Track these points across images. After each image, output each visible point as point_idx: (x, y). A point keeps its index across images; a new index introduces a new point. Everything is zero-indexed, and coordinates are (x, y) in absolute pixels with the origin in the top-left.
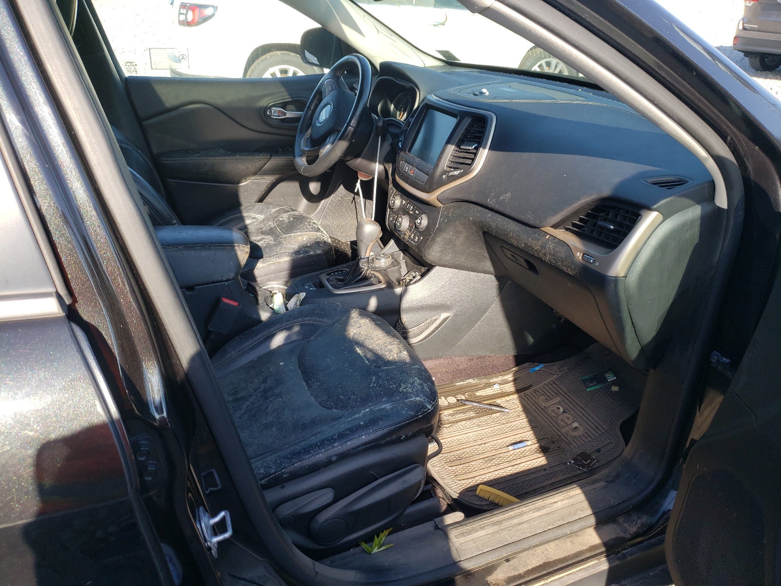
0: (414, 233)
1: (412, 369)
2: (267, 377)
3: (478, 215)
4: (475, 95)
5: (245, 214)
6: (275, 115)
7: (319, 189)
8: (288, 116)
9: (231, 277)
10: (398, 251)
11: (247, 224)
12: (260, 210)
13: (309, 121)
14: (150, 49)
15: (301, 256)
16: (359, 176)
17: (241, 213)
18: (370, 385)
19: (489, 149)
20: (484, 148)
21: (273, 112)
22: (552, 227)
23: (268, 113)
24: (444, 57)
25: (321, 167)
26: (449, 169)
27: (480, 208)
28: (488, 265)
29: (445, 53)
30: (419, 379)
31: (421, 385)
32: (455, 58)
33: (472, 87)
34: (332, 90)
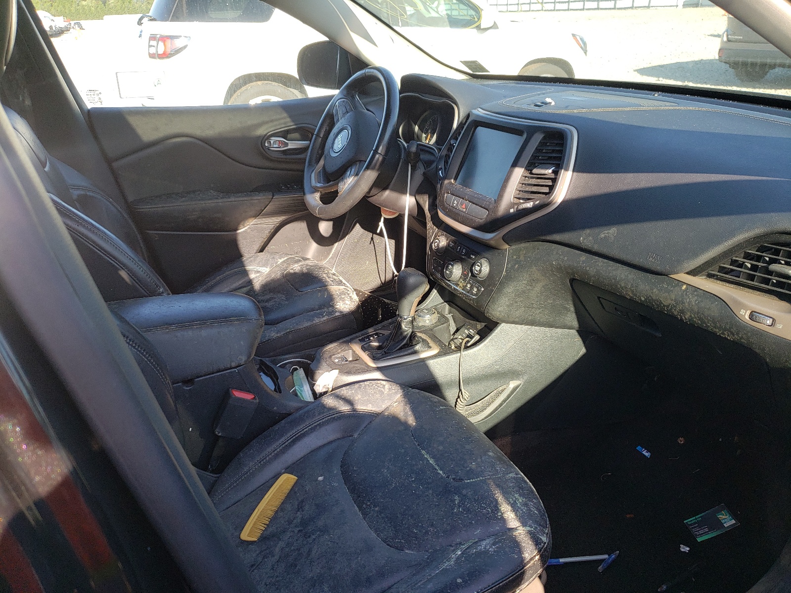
0: (470, 283)
1: (507, 480)
2: (302, 501)
3: (566, 258)
4: (536, 105)
5: (248, 268)
6: (275, 146)
7: (330, 230)
8: (289, 147)
9: (242, 362)
10: (443, 303)
11: (251, 278)
12: (263, 261)
13: (321, 151)
14: (116, 73)
15: (325, 318)
16: (382, 213)
17: (244, 267)
18: (453, 509)
19: (574, 171)
20: (567, 170)
21: (272, 143)
22: (688, 273)
23: (266, 145)
24: (470, 69)
25: (341, 206)
26: (517, 201)
27: (567, 249)
28: (571, 319)
29: (471, 64)
30: (520, 495)
31: (526, 505)
32: (483, 69)
33: (530, 97)
34: (348, 112)
